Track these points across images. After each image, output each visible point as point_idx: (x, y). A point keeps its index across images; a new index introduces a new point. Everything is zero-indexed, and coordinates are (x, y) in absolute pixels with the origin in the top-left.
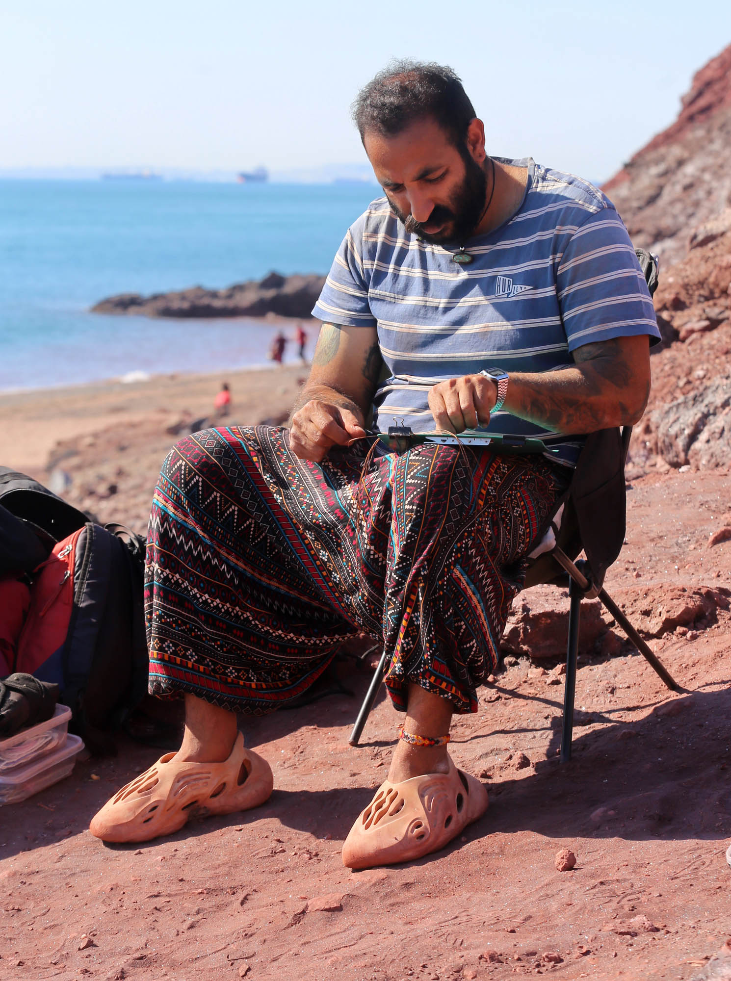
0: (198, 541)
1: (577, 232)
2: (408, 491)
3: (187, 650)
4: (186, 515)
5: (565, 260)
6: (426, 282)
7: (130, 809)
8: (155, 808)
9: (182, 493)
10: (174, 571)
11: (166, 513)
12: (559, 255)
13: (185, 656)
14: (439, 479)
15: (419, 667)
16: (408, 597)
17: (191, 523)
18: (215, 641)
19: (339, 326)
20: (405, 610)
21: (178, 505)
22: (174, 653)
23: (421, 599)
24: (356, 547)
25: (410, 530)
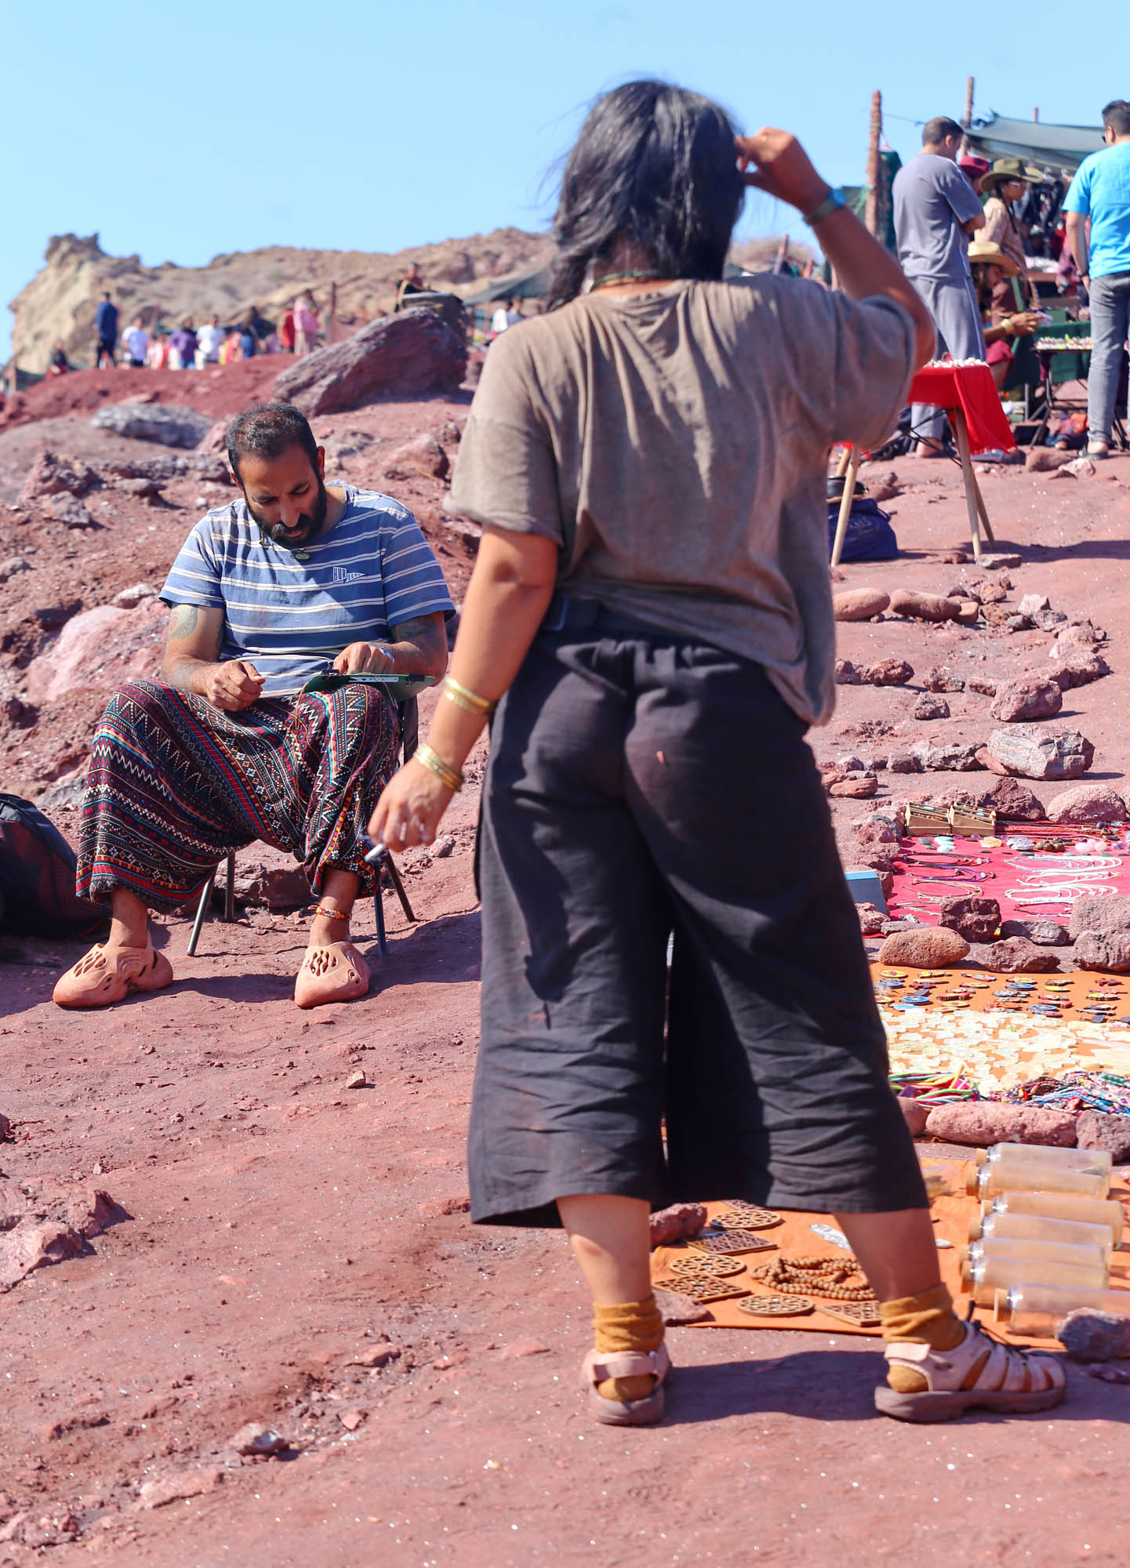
0: (143, 765)
1: (397, 532)
2: (348, 717)
3: (128, 854)
4: (134, 744)
5: (388, 554)
6: (272, 572)
7: (93, 980)
8: (109, 980)
9: (132, 726)
10: (119, 791)
11: (117, 743)
12: (384, 550)
13: (126, 860)
14: (374, 708)
15: (351, 853)
16: (345, 800)
17: (137, 751)
18: (149, 847)
19: (195, 606)
20: (341, 810)
21: (127, 736)
22: (118, 857)
23: (357, 799)
24: (288, 763)
25: (353, 746)
